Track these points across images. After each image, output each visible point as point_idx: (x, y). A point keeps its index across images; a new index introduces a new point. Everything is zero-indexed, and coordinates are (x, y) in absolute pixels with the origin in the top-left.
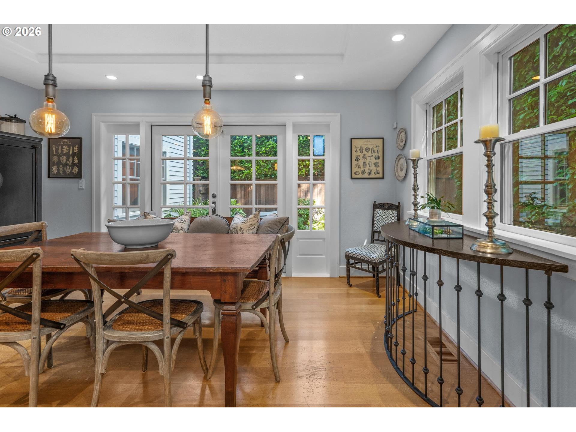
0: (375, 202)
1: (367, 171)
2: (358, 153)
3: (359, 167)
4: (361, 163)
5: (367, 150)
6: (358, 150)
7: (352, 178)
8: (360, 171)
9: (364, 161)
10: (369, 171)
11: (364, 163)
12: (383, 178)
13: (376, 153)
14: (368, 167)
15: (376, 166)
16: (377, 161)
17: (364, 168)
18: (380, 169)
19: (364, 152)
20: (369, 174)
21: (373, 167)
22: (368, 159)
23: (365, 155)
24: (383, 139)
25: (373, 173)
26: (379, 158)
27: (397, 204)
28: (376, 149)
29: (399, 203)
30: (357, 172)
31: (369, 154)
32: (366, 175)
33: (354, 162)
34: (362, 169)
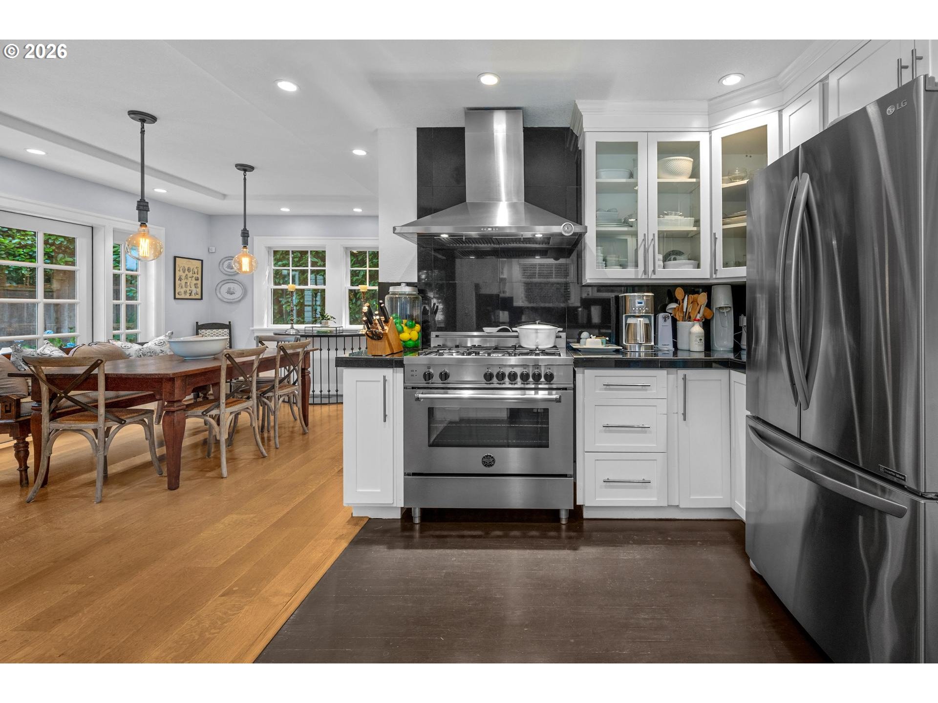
0: (197, 323)
1: (188, 292)
2: (181, 273)
3: (182, 287)
4: (183, 282)
5: (189, 270)
6: (181, 270)
7: (175, 298)
8: (182, 291)
9: (186, 281)
10: (190, 292)
11: (186, 283)
12: (202, 299)
13: (196, 274)
14: (189, 288)
15: (196, 287)
16: (197, 282)
17: (186, 289)
18: (199, 290)
19: (187, 272)
20: (190, 294)
21: (193, 288)
22: (190, 279)
23: (187, 275)
24: (202, 261)
25: (193, 294)
26: (198, 279)
27: (228, 324)
28: (196, 271)
29: (230, 322)
30: (180, 292)
31: (190, 274)
32: (188, 296)
33: (178, 282)
34: (184, 289)
